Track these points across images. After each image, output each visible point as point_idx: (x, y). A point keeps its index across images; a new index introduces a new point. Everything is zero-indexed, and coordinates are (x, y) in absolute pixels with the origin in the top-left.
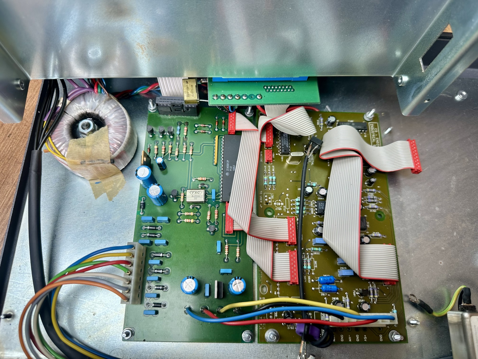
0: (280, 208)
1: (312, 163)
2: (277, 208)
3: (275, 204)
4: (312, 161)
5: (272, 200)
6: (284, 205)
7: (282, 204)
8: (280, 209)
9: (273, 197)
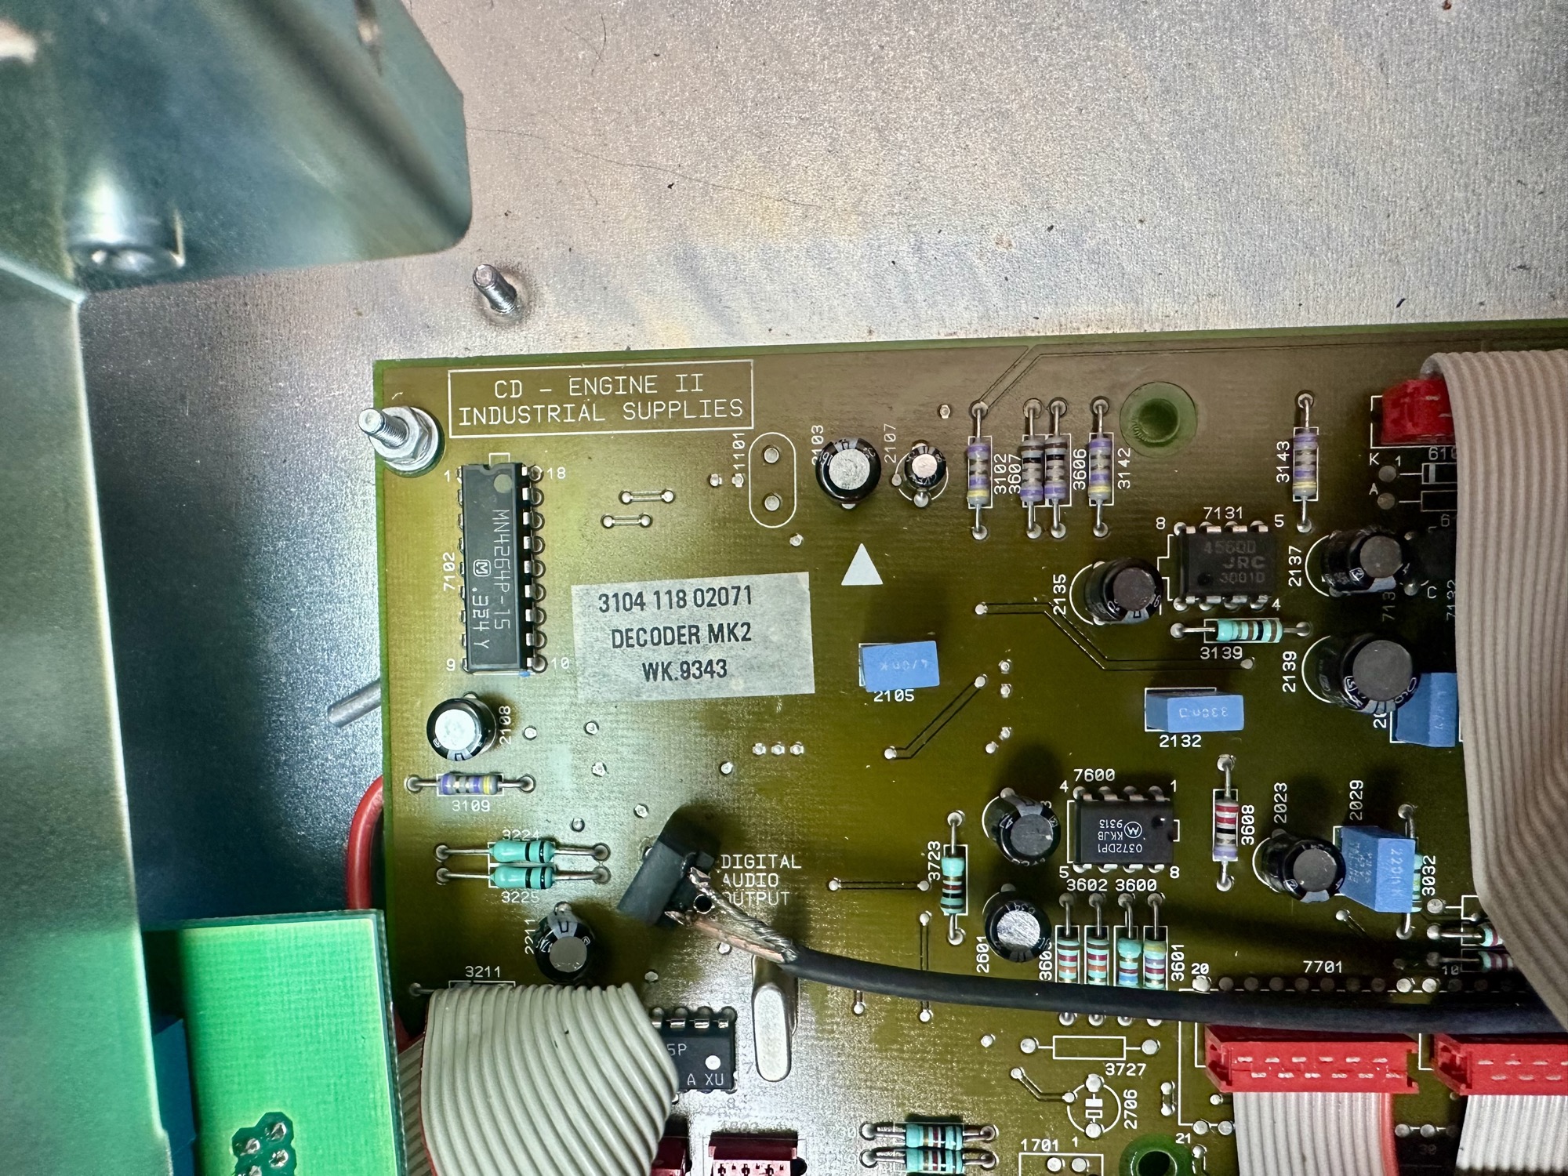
0: (1123, 1100)
1: (784, 862)
2: (1122, 1120)
3: (1093, 1131)
4: (767, 861)
5: (1067, 1146)
6: (1100, 1069)
7: (1093, 1083)
8: (1131, 1099)
9: (1046, 1144)
